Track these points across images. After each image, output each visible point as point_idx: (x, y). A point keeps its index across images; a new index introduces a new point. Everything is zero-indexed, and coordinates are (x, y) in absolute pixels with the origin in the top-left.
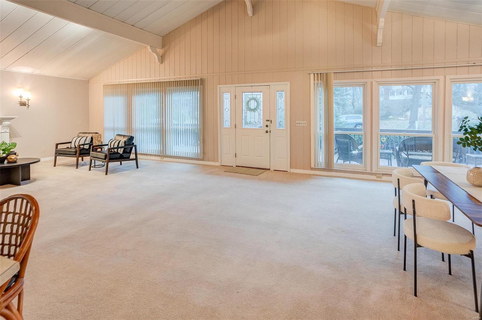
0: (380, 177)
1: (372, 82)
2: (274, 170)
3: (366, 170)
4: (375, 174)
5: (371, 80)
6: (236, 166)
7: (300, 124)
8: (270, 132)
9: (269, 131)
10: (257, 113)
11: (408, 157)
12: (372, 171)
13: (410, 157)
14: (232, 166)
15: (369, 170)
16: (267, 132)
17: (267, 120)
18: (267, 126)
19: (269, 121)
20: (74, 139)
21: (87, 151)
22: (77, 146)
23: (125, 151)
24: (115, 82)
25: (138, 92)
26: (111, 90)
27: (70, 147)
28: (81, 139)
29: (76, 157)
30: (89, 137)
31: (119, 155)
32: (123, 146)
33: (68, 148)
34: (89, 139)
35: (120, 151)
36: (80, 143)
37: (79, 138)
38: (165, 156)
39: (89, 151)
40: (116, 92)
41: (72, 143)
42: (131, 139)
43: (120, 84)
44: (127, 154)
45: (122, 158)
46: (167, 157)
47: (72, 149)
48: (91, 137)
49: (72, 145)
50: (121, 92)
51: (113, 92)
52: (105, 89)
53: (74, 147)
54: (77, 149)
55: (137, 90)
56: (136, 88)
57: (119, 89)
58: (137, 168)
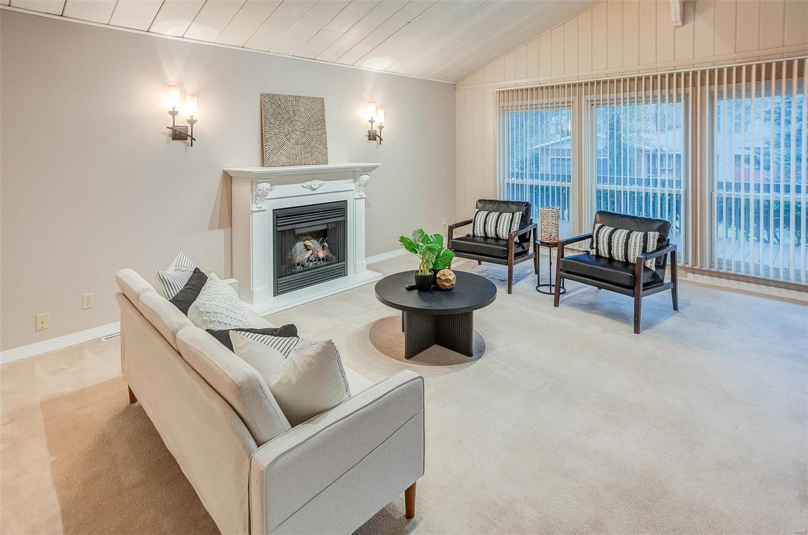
20: (480, 216)
21: (519, 247)
22: (491, 233)
23: (657, 262)
24: (528, 84)
25: (595, 103)
26: (515, 103)
27: (471, 233)
28: (499, 217)
29: (506, 264)
30: (518, 213)
31: (650, 273)
32: (655, 249)
33: (468, 235)
34: (517, 217)
35: (651, 264)
36: (499, 228)
37: (494, 216)
38: (694, 271)
39: (523, 248)
40: (529, 107)
41: (477, 226)
42: (664, 228)
43: (542, 88)
44: (661, 270)
45: (655, 282)
46: (702, 272)
47: (478, 239)
48: (523, 214)
49: (478, 229)
50: (544, 106)
51: (521, 106)
52: (498, 101)
53: (482, 235)
54: (510, 245)
55: (594, 97)
56: (592, 93)
57: (538, 99)
58: (675, 308)
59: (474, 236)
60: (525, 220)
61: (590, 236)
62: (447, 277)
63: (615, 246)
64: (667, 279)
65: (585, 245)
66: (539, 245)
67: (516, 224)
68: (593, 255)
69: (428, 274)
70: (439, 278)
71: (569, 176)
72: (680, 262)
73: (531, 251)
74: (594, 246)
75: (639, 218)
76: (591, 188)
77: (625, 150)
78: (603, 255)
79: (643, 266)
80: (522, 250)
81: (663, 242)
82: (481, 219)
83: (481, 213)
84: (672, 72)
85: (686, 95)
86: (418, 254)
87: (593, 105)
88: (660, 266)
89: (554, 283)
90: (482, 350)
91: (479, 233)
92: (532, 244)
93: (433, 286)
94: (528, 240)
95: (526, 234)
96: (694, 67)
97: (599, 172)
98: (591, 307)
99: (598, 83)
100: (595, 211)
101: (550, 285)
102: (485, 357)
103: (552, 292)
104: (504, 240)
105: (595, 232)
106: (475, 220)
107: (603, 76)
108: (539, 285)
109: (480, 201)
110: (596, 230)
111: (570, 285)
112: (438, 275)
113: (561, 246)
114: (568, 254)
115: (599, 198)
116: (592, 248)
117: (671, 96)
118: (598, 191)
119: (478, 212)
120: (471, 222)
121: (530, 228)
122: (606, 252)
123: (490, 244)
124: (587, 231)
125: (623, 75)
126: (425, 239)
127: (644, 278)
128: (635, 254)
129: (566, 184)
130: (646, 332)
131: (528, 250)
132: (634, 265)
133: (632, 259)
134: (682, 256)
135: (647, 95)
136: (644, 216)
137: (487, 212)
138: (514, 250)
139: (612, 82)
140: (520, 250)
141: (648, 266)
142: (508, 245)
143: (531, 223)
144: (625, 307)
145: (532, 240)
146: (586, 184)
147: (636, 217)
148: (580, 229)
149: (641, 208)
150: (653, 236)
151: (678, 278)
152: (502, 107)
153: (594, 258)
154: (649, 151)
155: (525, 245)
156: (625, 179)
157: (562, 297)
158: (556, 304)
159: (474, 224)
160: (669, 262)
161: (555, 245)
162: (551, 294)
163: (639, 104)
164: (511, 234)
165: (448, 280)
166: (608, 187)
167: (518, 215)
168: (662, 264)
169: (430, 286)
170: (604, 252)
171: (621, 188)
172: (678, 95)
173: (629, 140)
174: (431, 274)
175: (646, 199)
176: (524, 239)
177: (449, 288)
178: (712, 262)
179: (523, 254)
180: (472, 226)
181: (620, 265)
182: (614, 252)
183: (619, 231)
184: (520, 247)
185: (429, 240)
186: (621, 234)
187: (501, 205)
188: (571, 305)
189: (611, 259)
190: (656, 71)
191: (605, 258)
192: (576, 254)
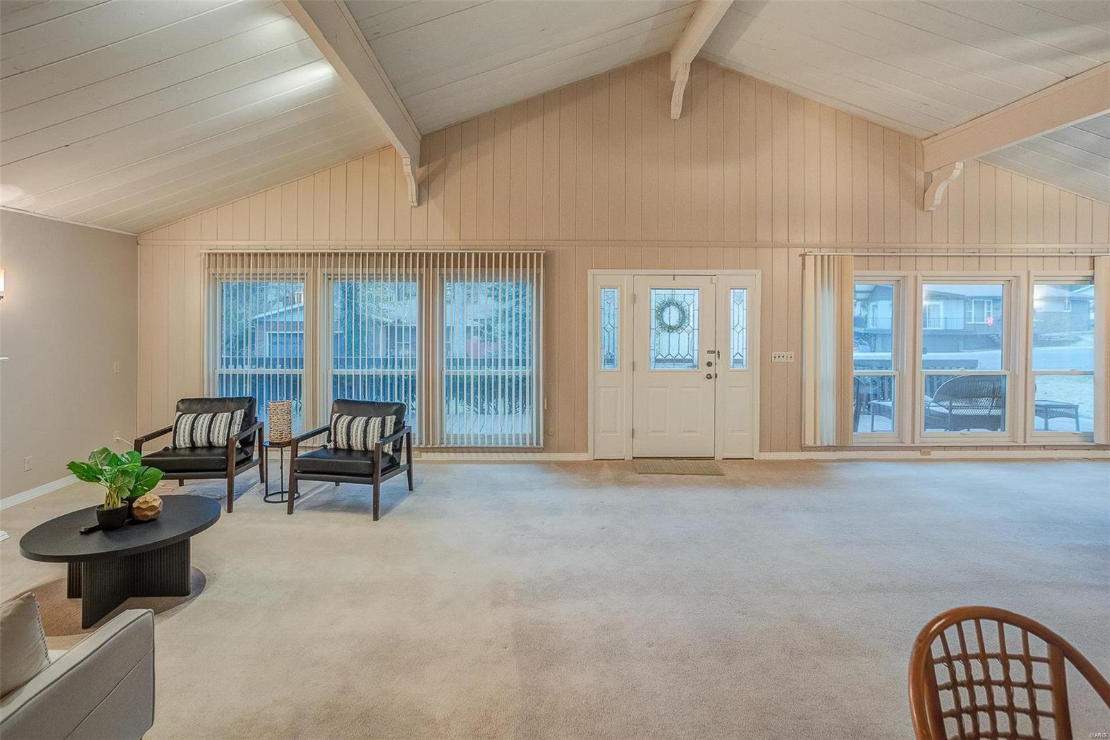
0: (929, 454)
1: (916, 277)
2: (723, 459)
3: (902, 443)
4: (919, 449)
5: (915, 273)
6: (634, 458)
7: (781, 357)
8: (716, 376)
9: (713, 375)
10: (684, 335)
11: (951, 411)
12: (914, 443)
13: (954, 412)
14: (623, 458)
15: (908, 442)
16: (709, 377)
17: (709, 352)
18: (709, 364)
19: (714, 352)
20: (184, 420)
21: (240, 453)
22: (201, 440)
23: (394, 445)
24: (250, 247)
25: (332, 277)
26: (233, 270)
27: (170, 446)
28: (212, 419)
29: (225, 476)
30: (239, 411)
31: (388, 458)
32: (392, 432)
33: (166, 449)
34: (238, 416)
35: (388, 448)
36: (213, 434)
37: (205, 419)
38: (427, 450)
39: (246, 453)
40: (251, 276)
41: (179, 435)
42: (400, 411)
43: (269, 254)
44: (397, 454)
45: (393, 465)
46: (434, 450)
47: (182, 452)
48: (245, 413)
49: (182, 439)
50: (271, 277)
51: (240, 275)
52: (207, 266)
53: (188, 446)
54: (230, 454)
55: (332, 270)
56: (329, 266)
57: (263, 267)
58: (411, 489)
59: (175, 448)
60: (249, 420)
61: (328, 429)
62: (150, 504)
63: (354, 435)
64: (403, 461)
65: (321, 440)
66: (267, 447)
67: (236, 426)
68: (330, 449)
69: (120, 505)
70: (138, 508)
71: (302, 360)
72: (415, 443)
73: (256, 456)
74: (332, 439)
75: (377, 403)
76: (327, 375)
77: (364, 323)
78: (342, 447)
79: (381, 452)
80: (244, 456)
81: (399, 425)
82: (185, 425)
83: (186, 418)
84: (409, 251)
85: (421, 275)
86: (103, 482)
87: (330, 279)
88: (397, 450)
89: (286, 488)
90: (202, 584)
91: (182, 443)
92: (256, 448)
93: (127, 520)
94: (252, 444)
95: (249, 436)
96: (427, 249)
97: (335, 353)
98: (329, 506)
99: (337, 255)
100: (331, 402)
101: (282, 493)
102: (207, 591)
103: (284, 500)
104: (219, 447)
105: (333, 423)
106: (176, 428)
107: (341, 247)
108: (267, 495)
109: (182, 401)
110: (334, 421)
111: (304, 486)
112: (135, 505)
113: (294, 444)
114: (301, 453)
115: (335, 383)
116: (329, 441)
117: (407, 275)
118: (335, 377)
119: (180, 416)
120: (170, 430)
121: (255, 428)
122: (345, 443)
123: (199, 455)
124: (323, 422)
125: (362, 249)
126: (114, 460)
127: (382, 463)
128: (373, 439)
129: (297, 371)
130: (385, 517)
131: (252, 455)
132: (372, 451)
133: (370, 447)
134: (417, 437)
135: (386, 272)
136: (382, 401)
137: (194, 415)
138: (236, 458)
139: (351, 255)
140: (243, 456)
141: (386, 451)
142: (227, 453)
143: (256, 422)
144: (364, 498)
145: (256, 443)
146: (321, 370)
147: (374, 402)
148: (314, 423)
149: (379, 391)
150: (390, 420)
151: (413, 459)
152: (213, 274)
153: (332, 451)
154: (387, 323)
155: (248, 449)
156: (363, 360)
157: (296, 503)
158: (290, 511)
159: (175, 432)
160: (404, 445)
161: (288, 443)
162: (282, 501)
163: (377, 281)
164: (232, 439)
165: (152, 508)
166: (345, 372)
167: (239, 414)
168: (398, 447)
169: (124, 522)
170: (342, 443)
171: (359, 372)
172: (414, 275)
173: (368, 310)
174: (123, 505)
175: (384, 381)
176: (247, 442)
177: (153, 517)
178: (442, 439)
179: (245, 462)
180: (172, 435)
181: (359, 455)
182: (353, 442)
183: (359, 418)
184: (243, 453)
185: (120, 460)
186: (360, 422)
187: (214, 403)
188: (307, 509)
189: (350, 450)
190: (395, 249)
191: (344, 450)
192: (309, 451)
